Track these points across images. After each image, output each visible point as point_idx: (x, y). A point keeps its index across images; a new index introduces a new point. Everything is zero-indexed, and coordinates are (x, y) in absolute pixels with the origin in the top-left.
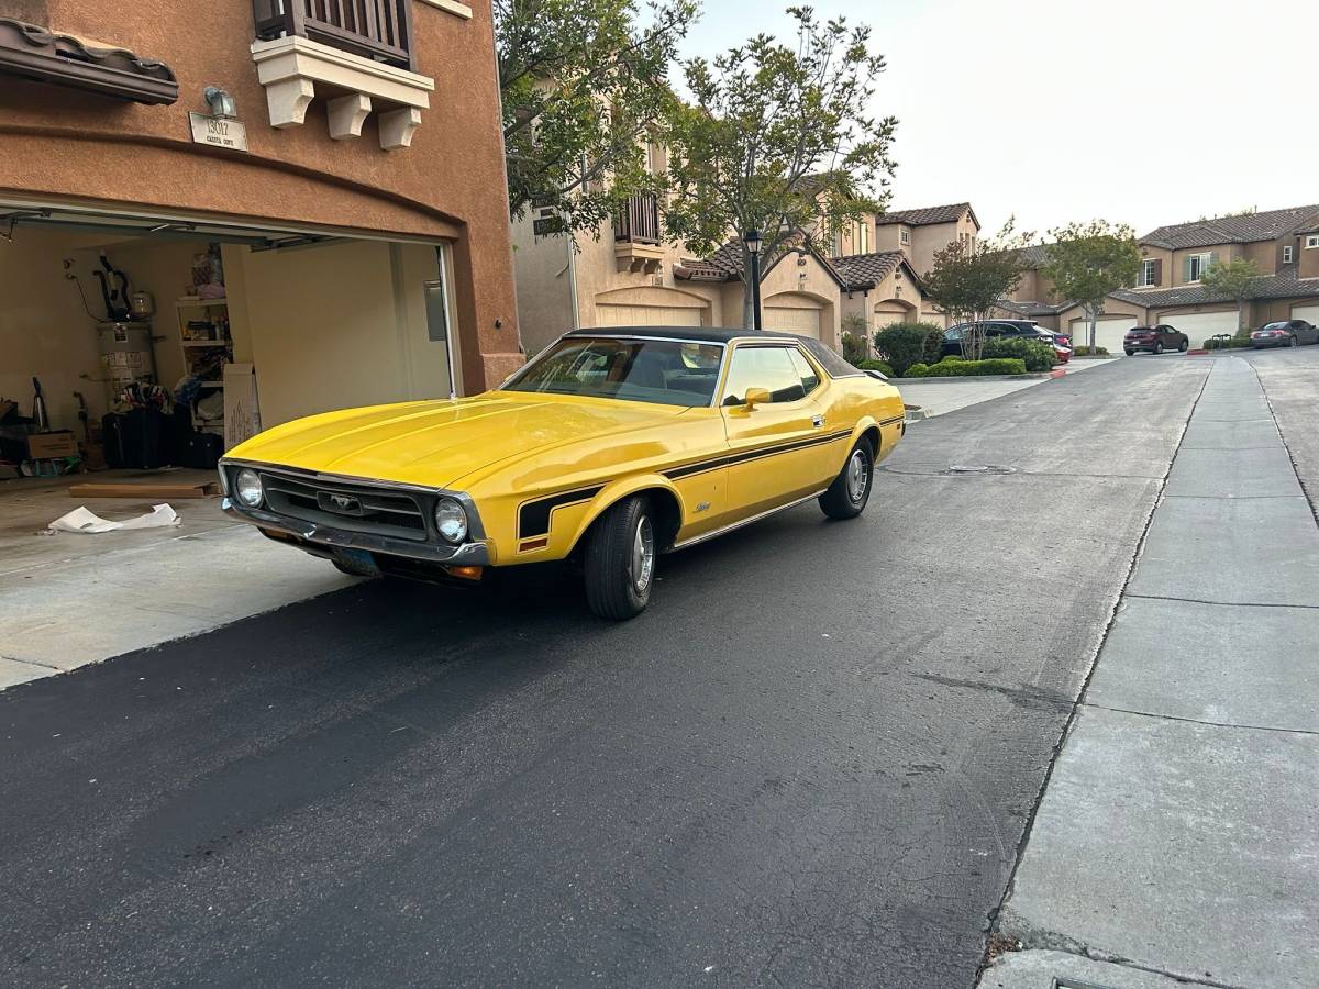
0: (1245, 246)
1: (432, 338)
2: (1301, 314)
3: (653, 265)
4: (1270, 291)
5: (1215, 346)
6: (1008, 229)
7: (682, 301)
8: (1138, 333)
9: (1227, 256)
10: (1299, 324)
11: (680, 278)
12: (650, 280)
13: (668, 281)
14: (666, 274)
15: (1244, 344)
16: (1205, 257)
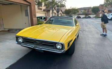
0: (85, 10)
1: (26, 16)
2: (89, 15)
3: (41, 9)
4: (87, 14)
5: (83, 18)
6: (71, 7)
7: (44, 13)
8: (77, 17)
9: (84, 11)
10: (89, 16)
11: (44, 10)
12: (41, 10)
13: (43, 11)
14: (42, 10)
15: (85, 18)
16: (82, 11)
